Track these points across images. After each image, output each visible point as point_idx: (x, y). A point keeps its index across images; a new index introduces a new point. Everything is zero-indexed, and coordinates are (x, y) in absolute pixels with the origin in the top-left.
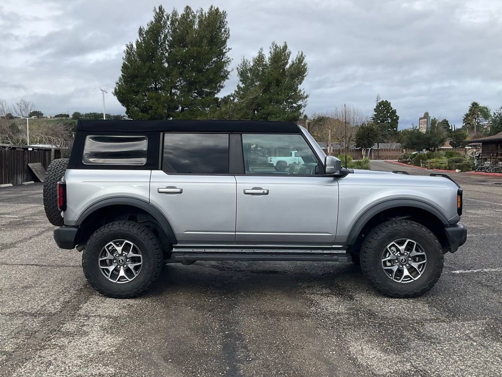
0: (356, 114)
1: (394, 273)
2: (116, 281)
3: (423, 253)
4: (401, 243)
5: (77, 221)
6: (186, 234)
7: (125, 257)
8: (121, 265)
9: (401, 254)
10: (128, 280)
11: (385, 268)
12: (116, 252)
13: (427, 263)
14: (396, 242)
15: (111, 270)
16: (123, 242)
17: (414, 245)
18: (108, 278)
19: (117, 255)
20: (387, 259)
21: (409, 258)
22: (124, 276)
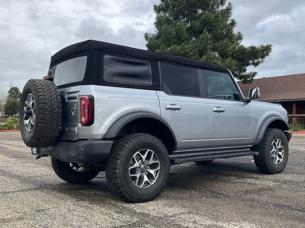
0: (3, 94)
1: (274, 159)
2: (142, 186)
3: (282, 146)
4: (276, 141)
5: (105, 134)
6: (183, 142)
7: (147, 164)
8: (144, 172)
9: (276, 148)
10: (150, 185)
11: (272, 157)
12: (140, 161)
13: (284, 152)
14: (275, 141)
15: (138, 177)
16: (146, 151)
17: (280, 142)
18: (136, 184)
19: (141, 164)
20: (272, 151)
21: (278, 150)
22: (147, 181)
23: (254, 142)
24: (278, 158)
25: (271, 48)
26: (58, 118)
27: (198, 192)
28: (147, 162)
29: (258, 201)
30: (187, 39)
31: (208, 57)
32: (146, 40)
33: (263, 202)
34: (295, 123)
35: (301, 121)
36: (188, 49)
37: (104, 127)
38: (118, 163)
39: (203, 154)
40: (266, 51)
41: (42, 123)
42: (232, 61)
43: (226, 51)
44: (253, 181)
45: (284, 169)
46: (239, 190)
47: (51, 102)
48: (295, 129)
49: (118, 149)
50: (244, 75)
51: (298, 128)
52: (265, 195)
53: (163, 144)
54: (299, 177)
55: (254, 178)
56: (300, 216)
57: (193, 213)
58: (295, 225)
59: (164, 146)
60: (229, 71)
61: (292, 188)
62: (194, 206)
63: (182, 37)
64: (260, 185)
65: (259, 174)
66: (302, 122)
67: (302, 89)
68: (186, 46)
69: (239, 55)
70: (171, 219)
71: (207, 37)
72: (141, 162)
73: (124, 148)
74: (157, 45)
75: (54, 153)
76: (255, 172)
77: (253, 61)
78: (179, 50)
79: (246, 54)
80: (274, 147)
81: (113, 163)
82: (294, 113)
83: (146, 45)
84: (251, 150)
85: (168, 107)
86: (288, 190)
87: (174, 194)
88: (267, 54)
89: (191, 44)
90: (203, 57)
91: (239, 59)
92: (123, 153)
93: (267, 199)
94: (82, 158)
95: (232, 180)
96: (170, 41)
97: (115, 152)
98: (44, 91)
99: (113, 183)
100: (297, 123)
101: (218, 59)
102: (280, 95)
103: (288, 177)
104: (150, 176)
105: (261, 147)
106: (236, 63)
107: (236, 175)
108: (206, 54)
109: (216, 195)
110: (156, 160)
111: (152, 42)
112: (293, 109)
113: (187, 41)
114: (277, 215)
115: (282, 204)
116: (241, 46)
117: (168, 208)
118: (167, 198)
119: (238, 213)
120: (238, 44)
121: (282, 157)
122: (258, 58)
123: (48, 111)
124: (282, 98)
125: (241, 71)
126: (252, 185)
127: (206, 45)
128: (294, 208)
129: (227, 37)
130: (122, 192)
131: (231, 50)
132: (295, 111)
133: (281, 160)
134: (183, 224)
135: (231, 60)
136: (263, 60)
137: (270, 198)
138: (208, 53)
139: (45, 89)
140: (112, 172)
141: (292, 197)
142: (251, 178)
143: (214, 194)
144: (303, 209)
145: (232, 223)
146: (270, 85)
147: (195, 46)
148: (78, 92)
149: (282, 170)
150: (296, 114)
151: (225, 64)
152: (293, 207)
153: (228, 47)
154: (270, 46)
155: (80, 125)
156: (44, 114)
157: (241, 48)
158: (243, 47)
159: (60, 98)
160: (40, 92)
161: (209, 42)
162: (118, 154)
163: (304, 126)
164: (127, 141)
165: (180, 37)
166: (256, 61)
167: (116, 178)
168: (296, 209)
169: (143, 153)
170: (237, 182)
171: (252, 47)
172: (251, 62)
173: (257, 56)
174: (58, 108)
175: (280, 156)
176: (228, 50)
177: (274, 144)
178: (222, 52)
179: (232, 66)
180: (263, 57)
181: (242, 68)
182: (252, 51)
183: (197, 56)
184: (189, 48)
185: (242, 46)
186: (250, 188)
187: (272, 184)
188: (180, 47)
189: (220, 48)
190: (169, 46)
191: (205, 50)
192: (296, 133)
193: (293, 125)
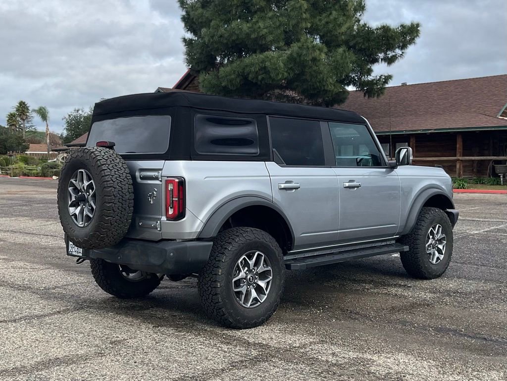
1: (432, 256)
2: (249, 305)
3: (444, 235)
4: (434, 228)
5: (201, 232)
6: (301, 237)
7: (255, 273)
8: (251, 284)
9: (433, 238)
10: (259, 303)
11: (428, 252)
12: (246, 269)
13: (446, 244)
14: (432, 228)
15: (244, 292)
16: (254, 254)
17: (441, 229)
18: (242, 302)
19: (247, 272)
20: (429, 243)
21: (437, 241)
22: (256, 298)
23: (401, 231)
24: (437, 254)
25: (418, 30)
26: (129, 208)
27: (322, 311)
28: (255, 270)
29: (412, 324)
30: (262, 10)
31: (303, 45)
32: (181, 8)
33: (418, 325)
34: (460, 173)
35: (471, 169)
36: (265, 30)
37: (198, 222)
38: (220, 274)
39: (328, 252)
40: (409, 33)
41: (109, 216)
42: (347, 54)
43: (336, 33)
44: (400, 291)
45: (445, 270)
46: (381, 306)
47: (120, 185)
48: (460, 185)
49: (217, 253)
50: (368, 81)
51: (465, 182)
52: (421, 314)
53: (276, 243)
54: (468, 285)
55: (400, 286)
56: (472, 344)
57: (326, 342)
58: (466, 356)
59: (278, 246)
60: (366, 120)
61: (459, 303)
62: (324, 333)
63: (252, 5)
64: (411, 297)
65: (407, 279)
66: (473, 169)
67: (474, 108)
68: (261, 24)
69: (360, 43)
70: (302, 351)
71: (300, 7)
72: (247, 271)
73: (226, 252)
74: (204, 20)
75: (119, 258)
76: (401, 276)
77: (386, 54)
78: (247, 31)
79: (373, 40)
80: (431, 237)
81: (211, 273)
82: (458, 154)
83: (182, 18)
84: (396, 242)
85: (283, 186)
86: (453, 305)
87: (288, 314)
88: (412, 41)
89: (270, 19)
90: (292, 45)
91: (359, 50)
92: (225, 259)
93: (424, 320)
94: (170, 266)
95: (368, 289)
96: (229, 12)
97: (213, 256)
98: (109, 169)
99: (212, 301)
100: (464, 172)
101: (320, 50)
102: (434, 119)
103: (452, 285)
104: (259, 290)
105: (412, 238)
106: (354, 58)
107: (372, 281)
108: (298, 40)
109: (350, 315)
110: (267, 266)
111: (193, 12)
112: (458, 146)
113: (263, 14)
114: (441, 344)
115: (446, 327)
116: (363, 26)
117: (290, 336)
118: (280, 321)
119: (387, 341)
120: (359, 21)
121: (443, 252)
122: (395, 49)
123: (118, 198)
124: (436, 125)
125: (362, 74)
126: (400, 297)
127: (298, 22)
128: (462, 333)
129: (336, 7)
130: (224, 314)
131: (346, 32)
132: (460, 151)
133: (442, 257)
134: (320, 357)
135: (344, 51)
136: (403, 53)
137: (428, 319)
138: (303, 39)
139: (111, 165)
140: (210, 286)
141: (460, 316)
142: (395, 285)
143: (346, 314)
144: (475, 334)
145: (383, 355)
146: (416, 100)
147: (278, 24)
148: (161, 170)
149: (443, 273)
150: (463, 156)
151: (334, 61)
152: (462, 331)
153: (340, 26)
154: (418, 25)
155: (164, 218)
156: (112, 203)
157: (365, 29)
158: (368, 28)
159: (130, 177)
160: (105, 171)
161: (304, 16)
162: (219, 261)
163: (475, 178)
164: (230, 241)
165: (250, 5)
166: (390, 54)
167: (216, 294)
168: (465, 335)
169: (250, 257)
170: (375, 293)
171: (383, 27)
172: (381, 55)
173: (392, 44)
174: (130, 193)
175: (440, 252)
176: (339, 31)
177: (432, 233)
178: (329, 34)
179: (347, 63)
180: (403, 47)
181: (365, 67)
182: (384, 34)
183: (281, 43)
184: (266, 28)
185: (365, 24)
186: (397, 303)
187: (429, 296)
188: (248, 25)
189: (324, 27)
190: (228, 21)
191: (297, 32)
192: (462, 193)
193: (457, 176)
